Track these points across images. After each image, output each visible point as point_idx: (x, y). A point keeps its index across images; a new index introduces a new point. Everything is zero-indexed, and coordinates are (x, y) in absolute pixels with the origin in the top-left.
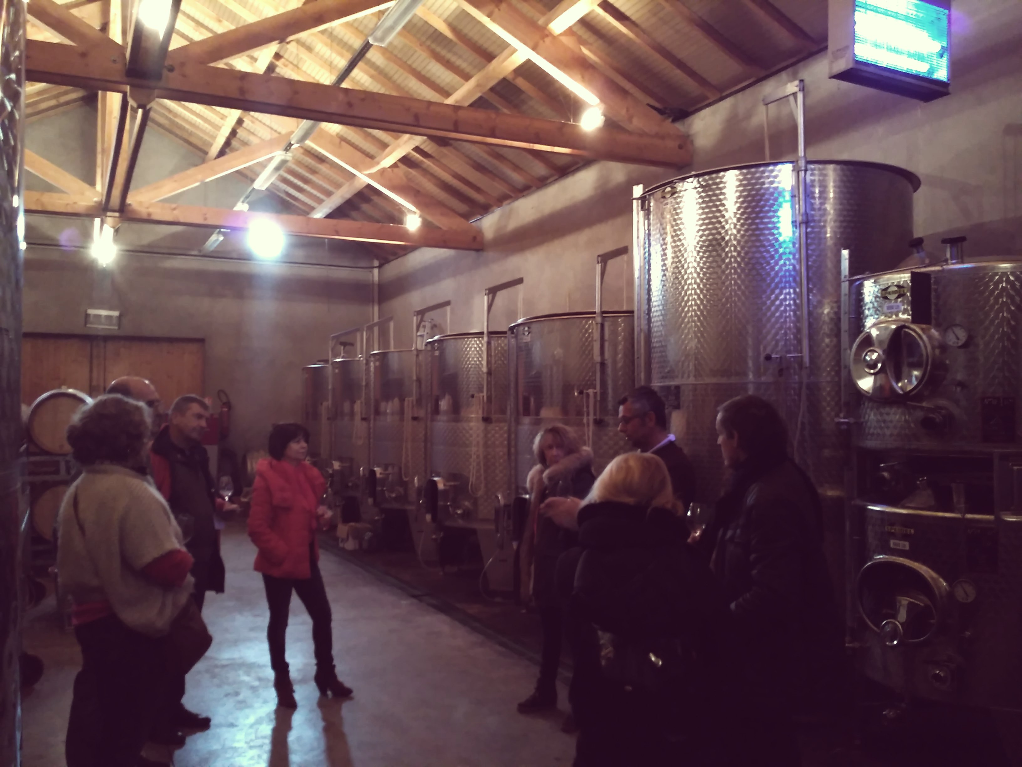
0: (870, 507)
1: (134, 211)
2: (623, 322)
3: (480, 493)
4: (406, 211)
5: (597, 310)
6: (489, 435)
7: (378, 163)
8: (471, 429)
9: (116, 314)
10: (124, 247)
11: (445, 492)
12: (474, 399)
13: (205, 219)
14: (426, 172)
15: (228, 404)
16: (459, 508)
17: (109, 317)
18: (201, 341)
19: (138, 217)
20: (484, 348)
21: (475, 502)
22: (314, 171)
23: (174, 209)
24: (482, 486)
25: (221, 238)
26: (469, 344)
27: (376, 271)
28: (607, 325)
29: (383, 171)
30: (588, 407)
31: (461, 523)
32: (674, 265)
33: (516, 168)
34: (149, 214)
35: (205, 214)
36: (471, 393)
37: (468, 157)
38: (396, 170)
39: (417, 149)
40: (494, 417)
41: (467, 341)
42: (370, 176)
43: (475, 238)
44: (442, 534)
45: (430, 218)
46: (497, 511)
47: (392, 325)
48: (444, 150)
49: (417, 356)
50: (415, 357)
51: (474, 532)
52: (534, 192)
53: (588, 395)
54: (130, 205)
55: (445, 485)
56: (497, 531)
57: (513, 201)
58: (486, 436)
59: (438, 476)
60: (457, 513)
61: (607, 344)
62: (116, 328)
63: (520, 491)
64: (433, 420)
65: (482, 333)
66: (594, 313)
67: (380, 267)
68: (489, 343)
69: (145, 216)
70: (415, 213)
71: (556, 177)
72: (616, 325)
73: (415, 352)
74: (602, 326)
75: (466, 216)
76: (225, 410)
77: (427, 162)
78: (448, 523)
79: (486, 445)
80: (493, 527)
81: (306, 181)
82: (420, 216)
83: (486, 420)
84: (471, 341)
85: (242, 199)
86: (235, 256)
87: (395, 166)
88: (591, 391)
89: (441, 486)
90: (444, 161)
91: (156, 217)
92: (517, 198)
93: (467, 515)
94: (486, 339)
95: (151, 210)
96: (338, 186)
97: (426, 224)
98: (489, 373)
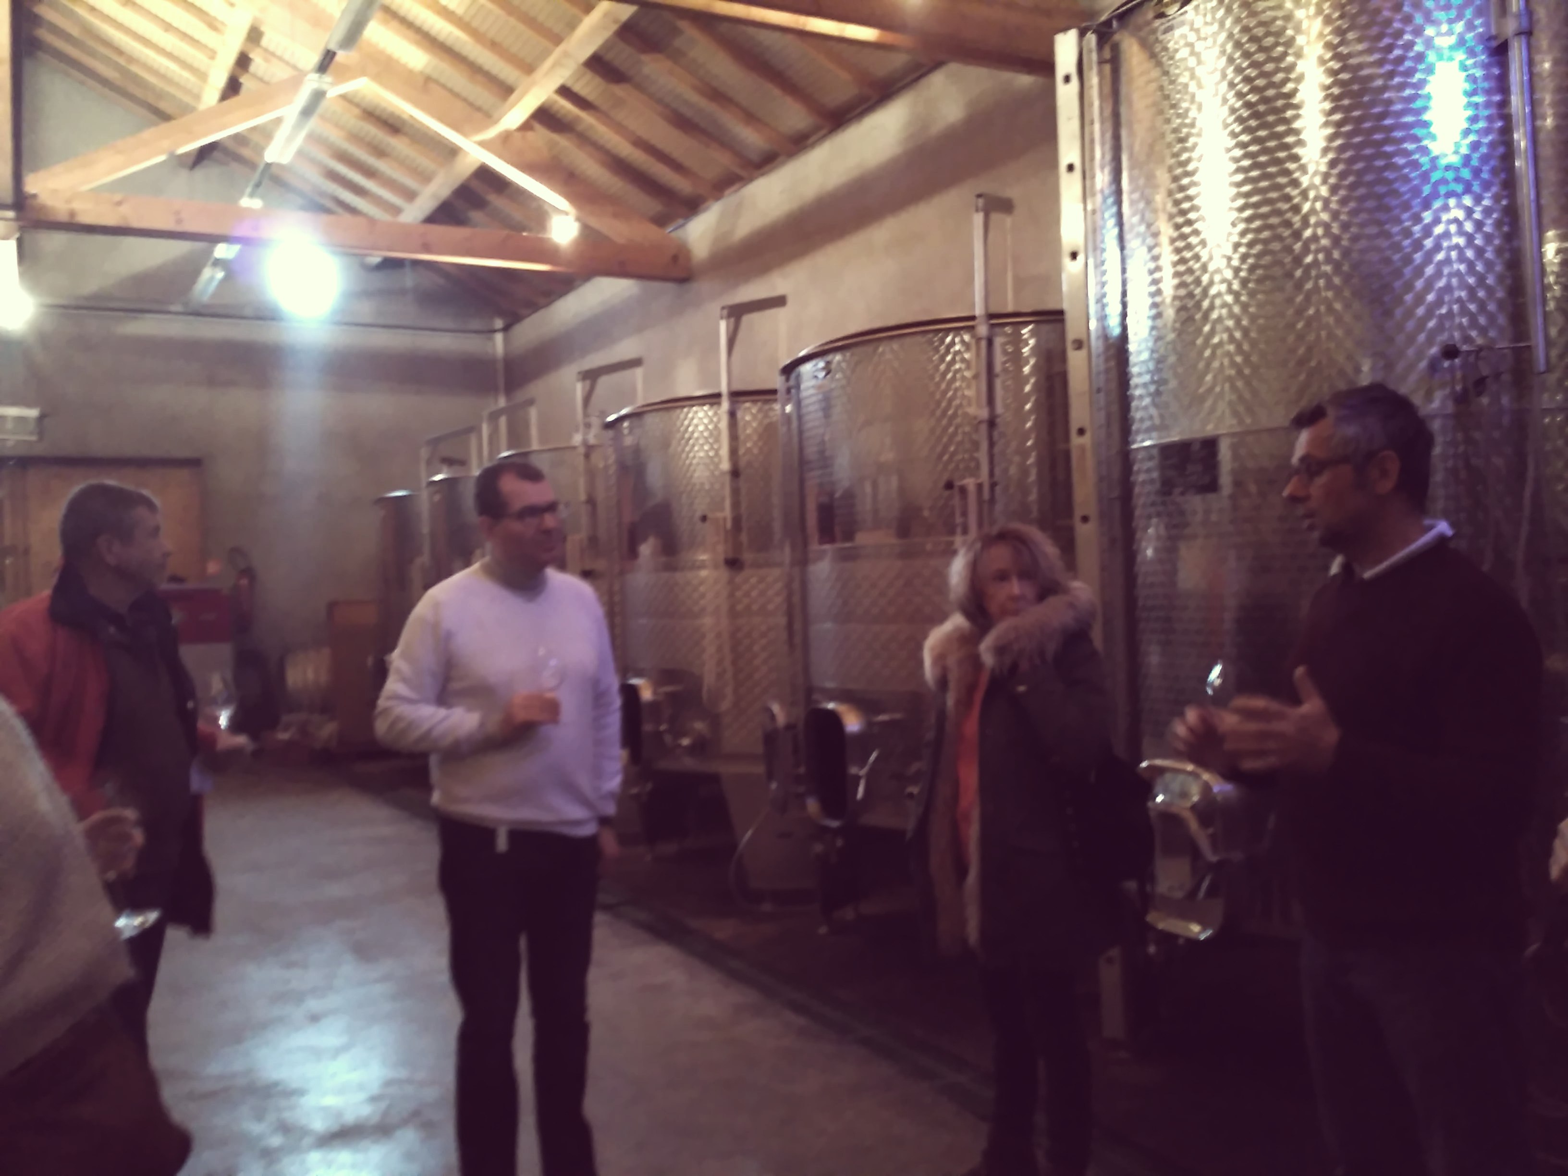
1: (43, 208)
2: (1033, 333)
3: (725, 705)
4: (550, 210)
5: (979, 310)
6: (739, 594)
7: (496, 122)
8: (701, 583)
9: (33, 413)
10: (49, 301)
11: (654, 706)
12: (707, 524)
13: (179, 221)
14: (584, 139)
15: (249, 573)
16: (684, 734)
17: (20, 420)
18: (194, 463)
19: (52, 218)
20: (724, 424)
21: (715, 721)
22: (380, 152)
23: (119, 203)
24: (729, 691)
25: (220, 275)
26: (692, 419)
27: (499, 338)
28: (999, 341)
29: (506, 137)
30: (964, 514)
31: (689, 763)
33: (750, 117)
34: (72, 214)
35: (177, 213)
36: (699, 514)
37: (660, 101)
38: (530, 135)
39: (564, 91)
40: (747, 556)
41: (688, 413)
42: (484, 144)
43: (675, 258)
44: (649, 786)
45: (594, 222)
46: (770, 738)
47: (533, 414)
48: (619, 90)
49: (587, 456)
50: (581, 459)
51: (714, 779)
52: (783, 163)
53: (963, 490)
54: (34, 196)
55: (655, 693)
56: (770, 776)
57: (745, 185)
58: (731, 595)
59: (639, 674)
60: (680, 746)
61: (998, 383)
62: (34, 438)
63: (816, 696)
64: (622, 573)
65: (718, 396)
66: (973, 318)
67: (506, 329)
68: (732, 414)
69: (63, 217)
70: (567, 214)
71: (824, 132)
72: (1018, 341)
73: (582, 450)
74: (990, 342)
75: (661, 221)
76: (244, 582)
77: (587, 118)
78: (665, 764)
79: (733, 614)
80: (760, 769)
81: (370, 173)
82: (578, 219)
83: (733, 564)
84: (696, 412)
85: (249, 190)
86: (248, 312)
87: (526, 127)
88: (970, 483)
89: (647, 694)
90: (620, 115)
91: (87, 218)
92: (751, 179)
93: (701, 747)
94: (725, 405)
95: (77, 205)
96: (426, 178)
97: (588, 233)
98: (735, 473)
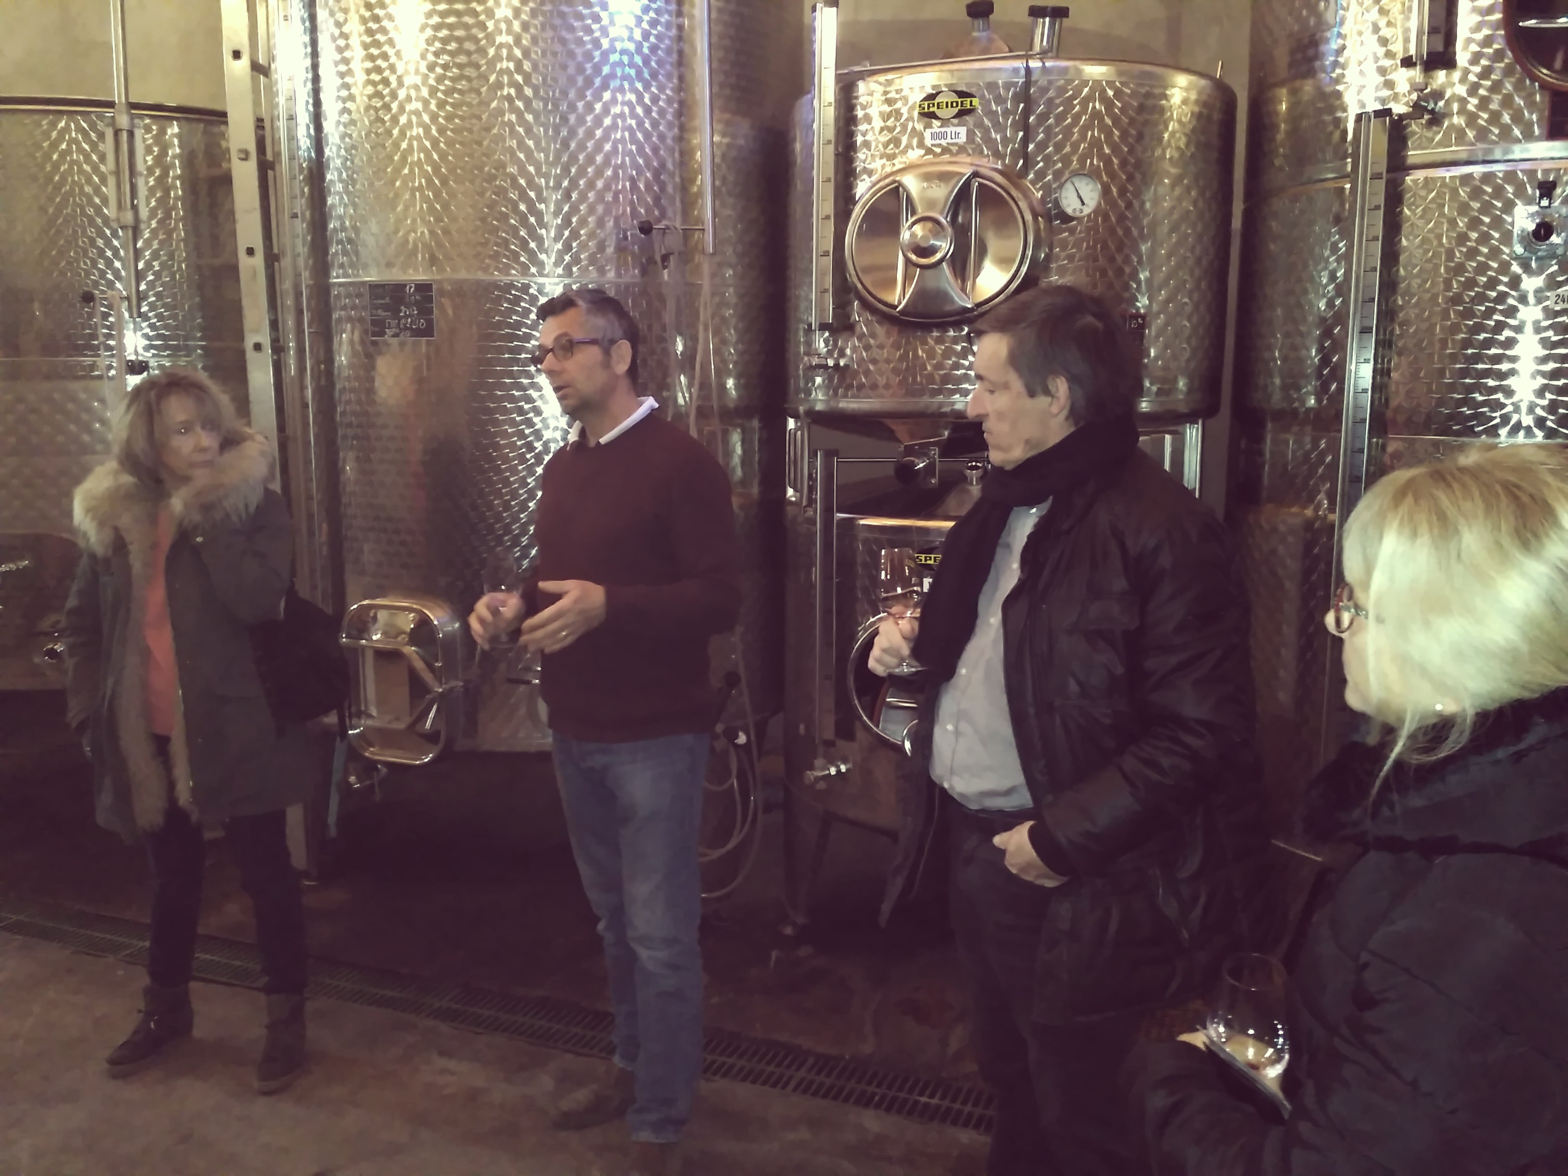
0: (862, 522)
5: (118, 97)
28: (140, 135)
32: (370, 90)
61: (141, 184)
66: (110, 104)
74: (131, 135)
